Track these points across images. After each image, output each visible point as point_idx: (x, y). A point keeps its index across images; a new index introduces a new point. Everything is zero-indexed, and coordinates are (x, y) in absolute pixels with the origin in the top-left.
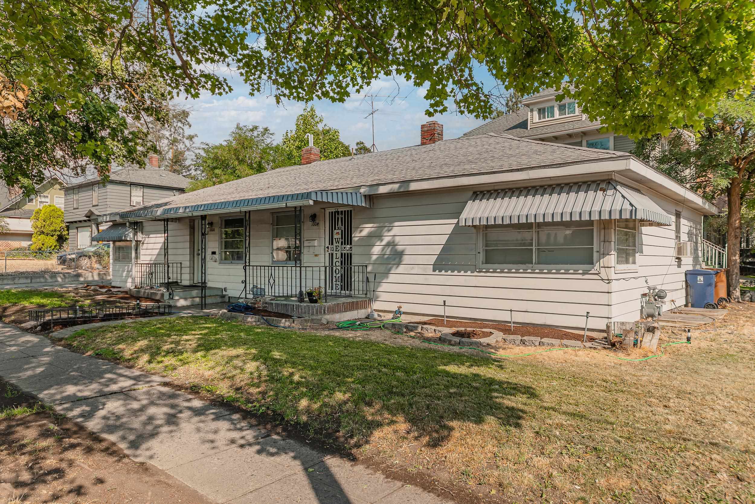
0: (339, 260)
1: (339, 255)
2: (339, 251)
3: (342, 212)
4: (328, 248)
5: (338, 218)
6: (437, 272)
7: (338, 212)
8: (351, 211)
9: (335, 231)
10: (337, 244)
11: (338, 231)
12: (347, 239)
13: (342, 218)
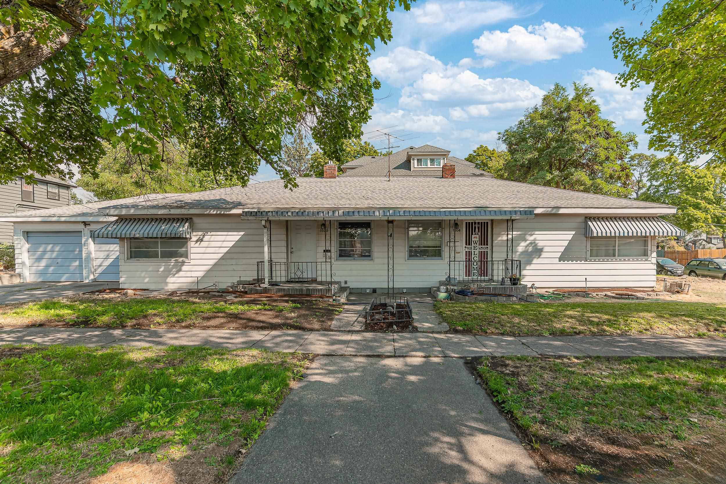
0: (477, 256)
1: (477, 252)
2: (476, 250)
3: (479, 223)
4: (466, 247)
5: (475, 228)
6: (562, 262)
7: (475, 223)
8: (487, 223)
9: (473, 236)
10: (475, 245)
11: (475, 236)
12: (484, 241)
13: (478, 228)
